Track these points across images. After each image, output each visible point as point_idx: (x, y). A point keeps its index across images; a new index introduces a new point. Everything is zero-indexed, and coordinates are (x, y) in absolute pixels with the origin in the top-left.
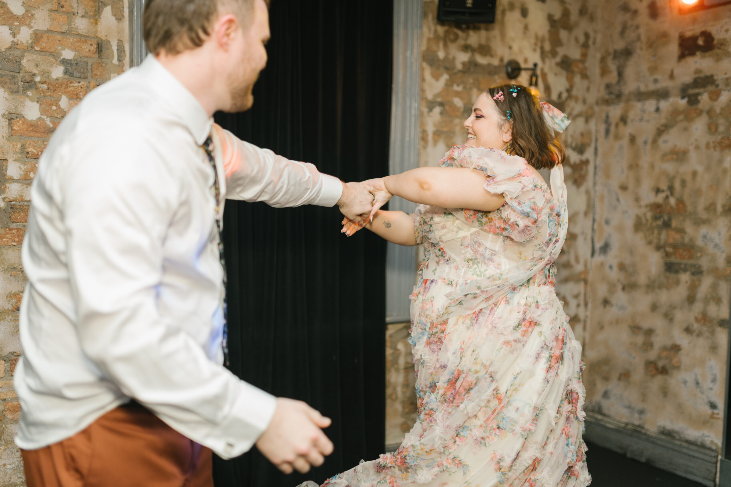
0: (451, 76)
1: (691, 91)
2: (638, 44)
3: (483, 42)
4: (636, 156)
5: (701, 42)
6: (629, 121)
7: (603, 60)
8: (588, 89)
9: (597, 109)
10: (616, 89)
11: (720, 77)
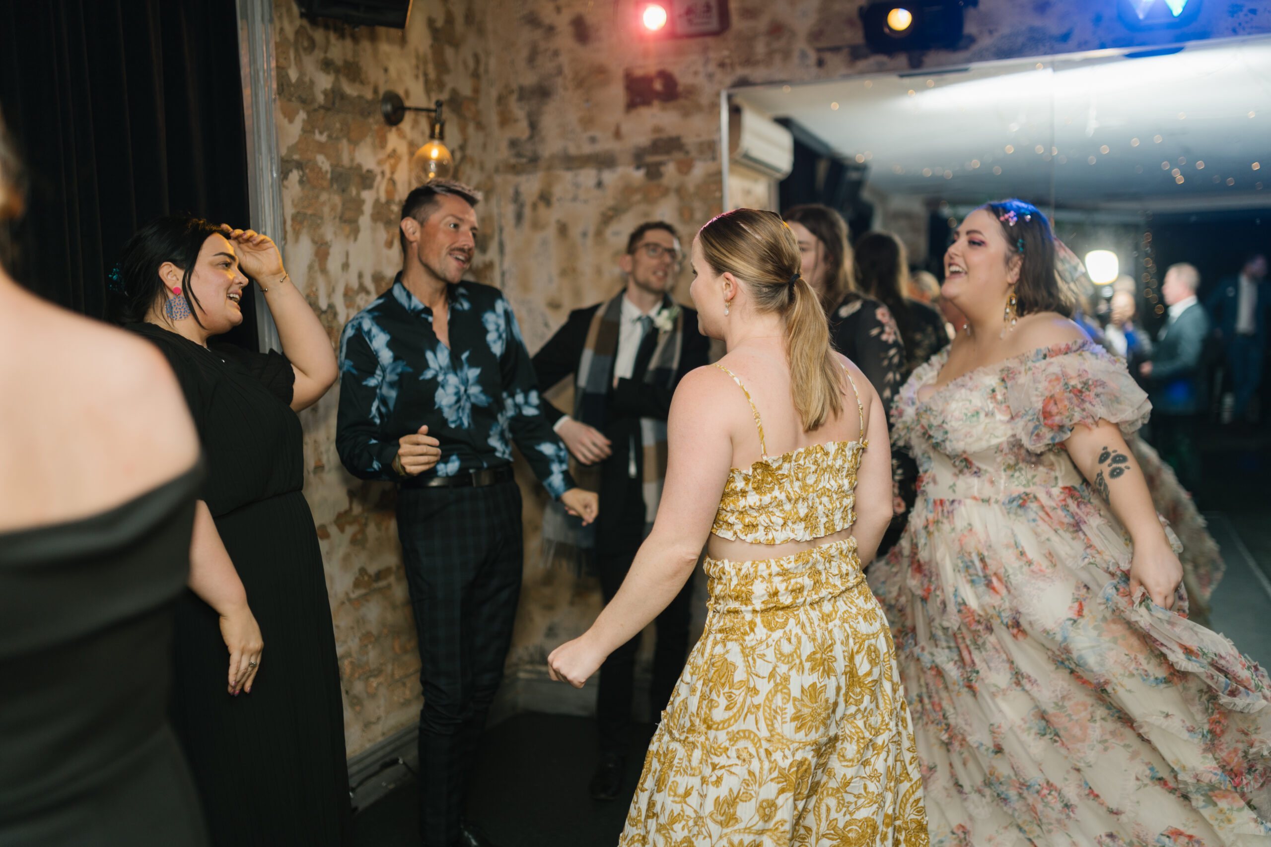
0: (309, 113)
1: (651, 159)
2: (559, 81)
3: (349, 57)
4: (572, 254)
5: (658, 86)
6: (554, 199)
7: (501, 100)
8: (485, 146)
9: (498, 179)
10: (528, 149)
11: (690, 140)
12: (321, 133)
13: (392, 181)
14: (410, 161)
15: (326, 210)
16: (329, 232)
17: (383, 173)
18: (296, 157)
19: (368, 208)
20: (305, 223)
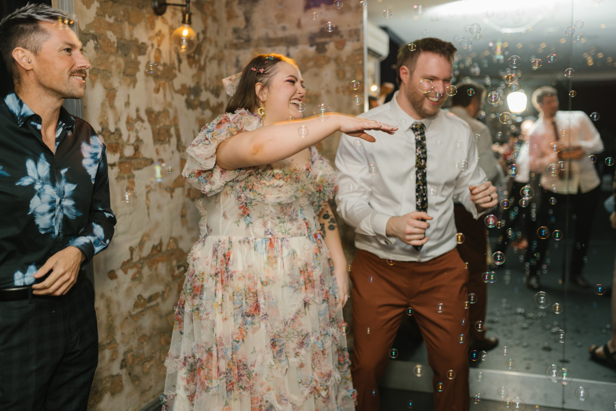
0: (101, 4)
1: (319, 40)
7: (228, 4)
8: (218, 32)
9: (226, 53)
10: (244, 34)
11: (344, 29)
12: (110, 17)
13: (159, 51)
14: (170, 38)
15: (114, 67)
16: (115, 82)
17: (152, 45)
18: (92, 31)
19: (142, 67)
20: (99, 76)
